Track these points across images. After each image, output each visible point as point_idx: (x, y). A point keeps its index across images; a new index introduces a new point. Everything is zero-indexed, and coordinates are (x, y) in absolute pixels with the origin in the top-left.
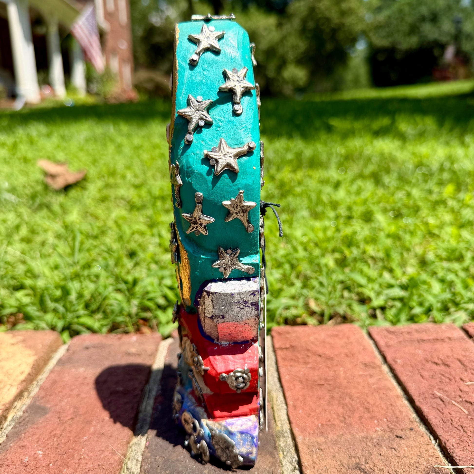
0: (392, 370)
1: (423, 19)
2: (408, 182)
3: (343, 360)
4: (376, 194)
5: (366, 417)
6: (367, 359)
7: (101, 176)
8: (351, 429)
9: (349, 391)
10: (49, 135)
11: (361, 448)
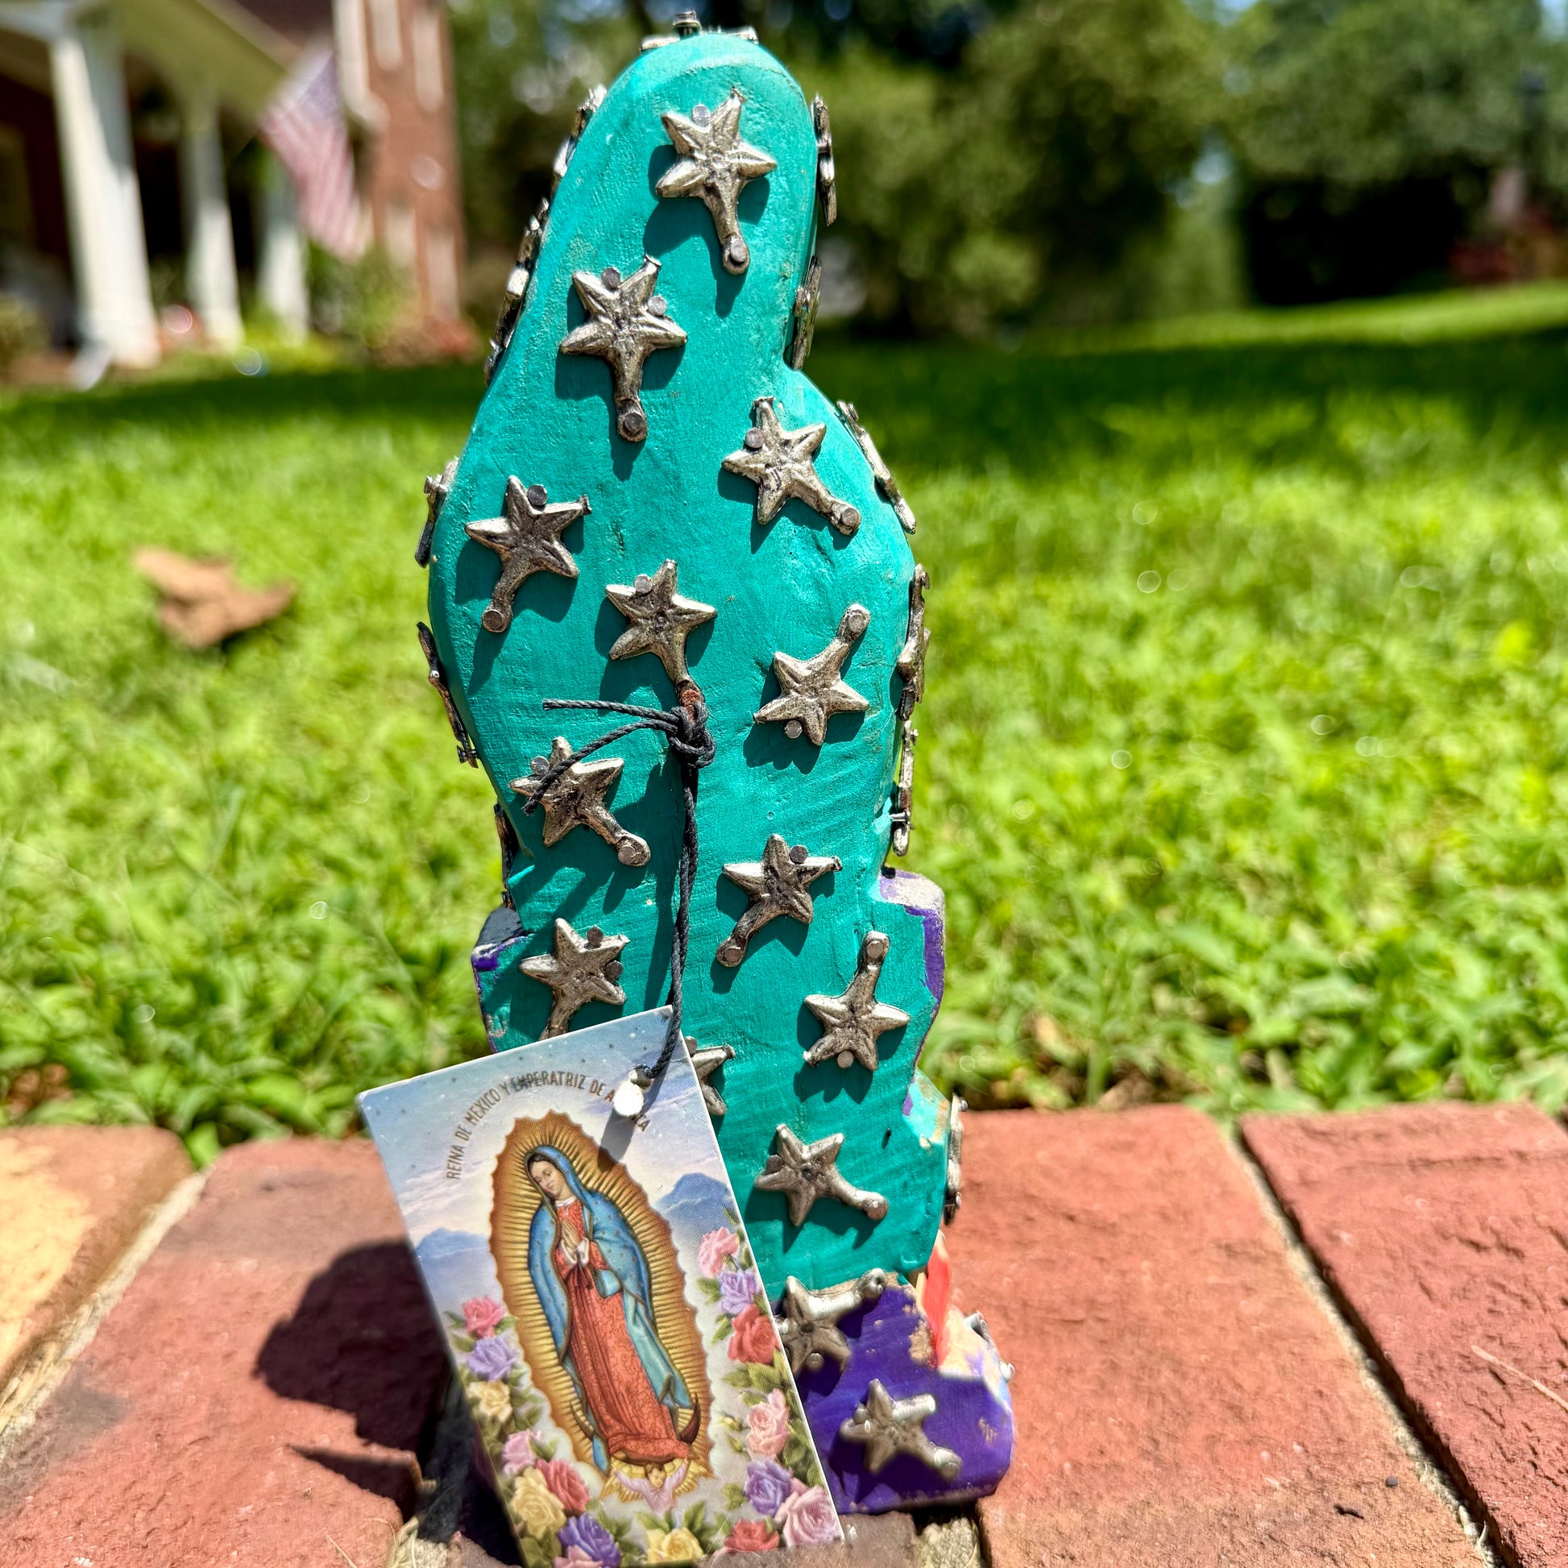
0: (1321, 1268)
1: (1416, 83)
2: (1373, 620)
3: (1151, 1232)
4: (1265, 659)
5: (1231, 1436)
6: (1237, 1232)
7: (344, 603)
8: (1178, 1484)
9: (1171, 1344)
10: (177, 471)
11: (1213, 1554)
